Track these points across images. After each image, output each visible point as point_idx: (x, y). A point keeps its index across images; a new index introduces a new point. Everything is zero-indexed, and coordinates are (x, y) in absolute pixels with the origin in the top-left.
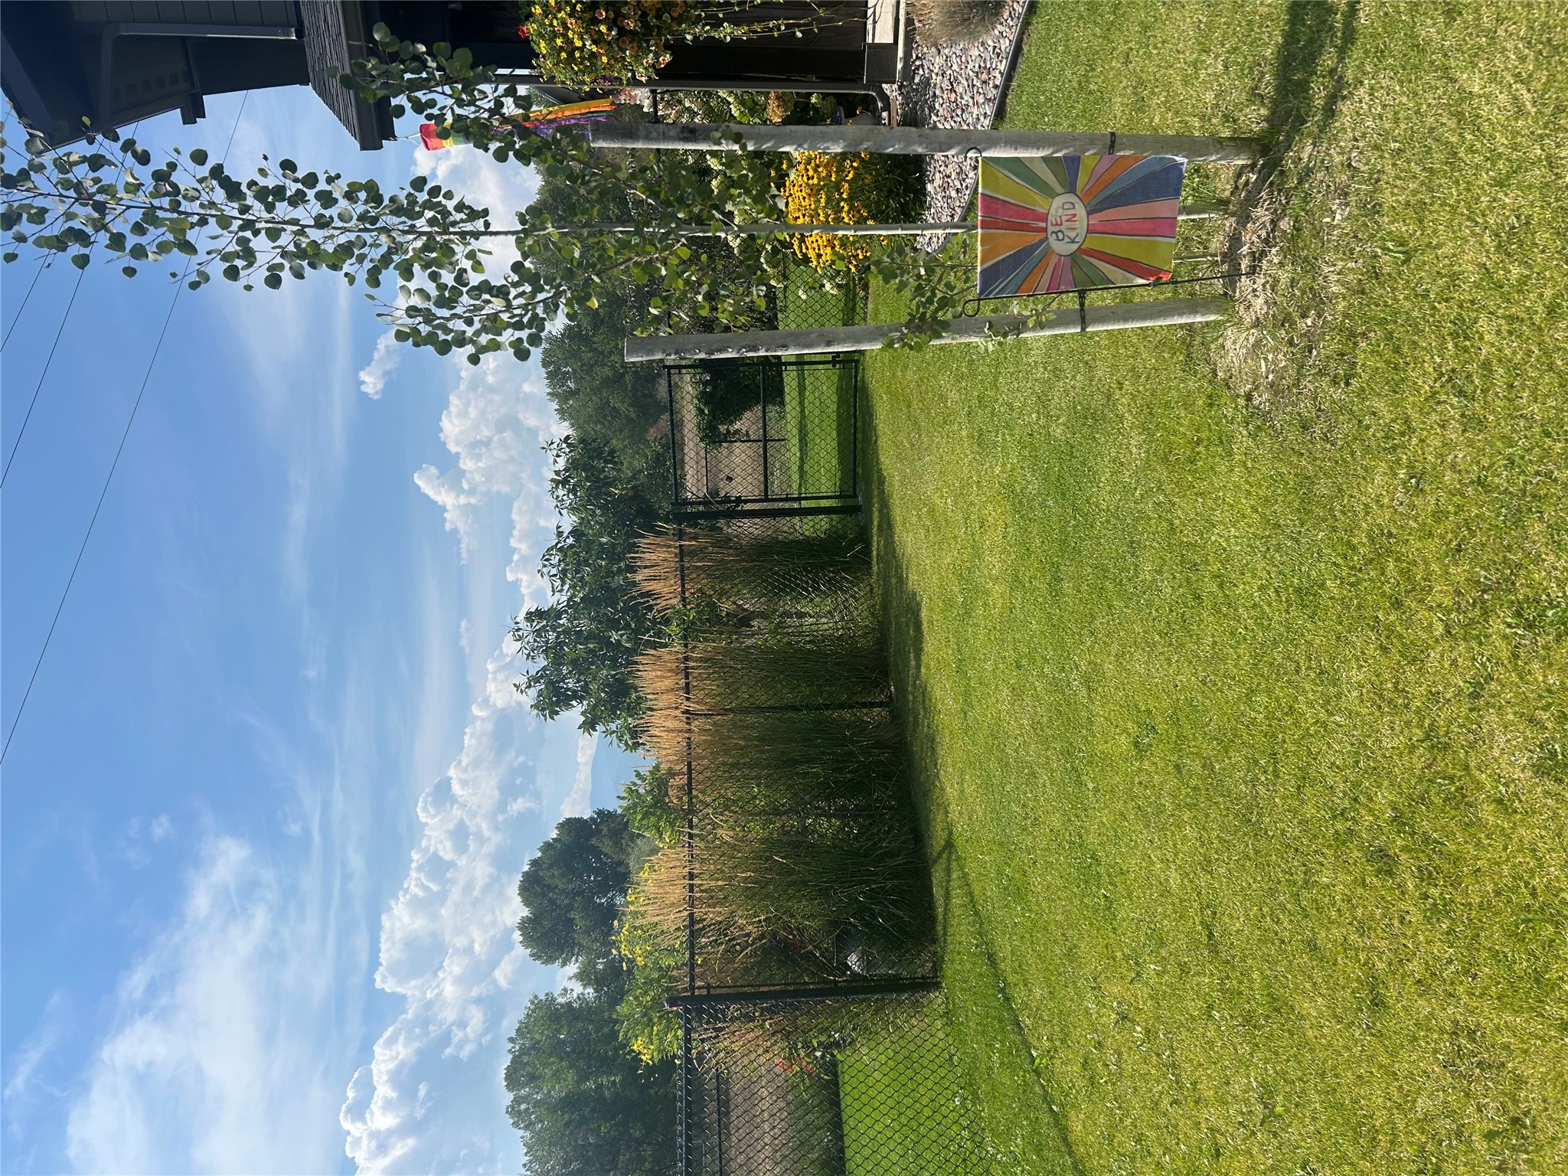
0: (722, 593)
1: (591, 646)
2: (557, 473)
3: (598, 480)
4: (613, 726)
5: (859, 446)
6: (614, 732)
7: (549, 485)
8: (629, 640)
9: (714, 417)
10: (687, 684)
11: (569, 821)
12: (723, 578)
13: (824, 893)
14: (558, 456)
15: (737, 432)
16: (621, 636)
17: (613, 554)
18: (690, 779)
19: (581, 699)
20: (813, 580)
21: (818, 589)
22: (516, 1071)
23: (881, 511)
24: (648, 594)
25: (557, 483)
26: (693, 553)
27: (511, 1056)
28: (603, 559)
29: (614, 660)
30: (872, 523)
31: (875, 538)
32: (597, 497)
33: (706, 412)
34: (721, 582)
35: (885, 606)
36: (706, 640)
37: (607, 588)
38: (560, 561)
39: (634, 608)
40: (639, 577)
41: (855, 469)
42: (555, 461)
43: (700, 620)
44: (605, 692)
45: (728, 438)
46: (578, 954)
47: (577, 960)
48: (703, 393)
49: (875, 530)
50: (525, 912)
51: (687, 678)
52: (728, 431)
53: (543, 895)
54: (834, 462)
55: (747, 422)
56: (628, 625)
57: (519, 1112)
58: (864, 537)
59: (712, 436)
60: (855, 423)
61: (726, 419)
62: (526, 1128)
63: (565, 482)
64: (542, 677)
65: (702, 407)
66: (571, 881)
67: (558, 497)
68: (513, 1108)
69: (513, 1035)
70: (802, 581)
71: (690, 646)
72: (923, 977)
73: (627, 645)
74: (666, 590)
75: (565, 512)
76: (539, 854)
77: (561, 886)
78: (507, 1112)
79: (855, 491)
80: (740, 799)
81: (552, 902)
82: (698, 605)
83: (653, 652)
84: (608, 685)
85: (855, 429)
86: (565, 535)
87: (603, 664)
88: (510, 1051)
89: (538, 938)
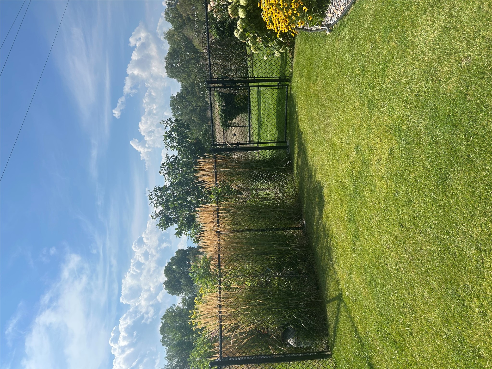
0: (232, 182)
1: (180, 202)
2: (166, 133)
3: (182, 136)
4: (189, 232)
5: (288, 121)
6: (189, 234)
7: (163, 138)
8: (195, 199)
9: (226, 118)
10: (218, 220)
11: (180, 250)
12: (233, 175)
13: (278, 313)
14: (166, 126)
15: (235, 123)
16: (192, 198)
17: (188, 165)
18: (219, 261)
19: (176, 222)
20: (269, 176)
21: (271, 180)
22: (163, 328)
23: (299, 147)
24: (202, 182)
25: (166, 137)
26: (221, 165)
27: (162, 324)
28: (184, 167)
29: (189, 207)
30: (294, 152)
31: (296, 159)
32: (182, 142)
33: (224, 116)
34: (232, 177)
35: (301, 187)
36: (226, 201)
37: (187, 179)
38: (168, 168)
39: (197, 187)
40: (198, 175)
41: (286, 131)
42: (165, 128)
43: (223, 192)
44: (185, 221)
45: (231, 125)
46: (183, 292)
47: (182, 294)
48: (223, 110)
49: (296, 155)
50: (166, 279)
51: (218, 217)
52: (231, 123)
53: (172, 274)
54: (275, 129)
55: (238, 119)
56: (194, 193)
57: (165, 341)
58: (290, 158)
59: (226, 125)
60: (287, 112)
61: (230, 119)
62: (167, 346)
63: (169, 136)
64: (162, 213)
65: (222, 114)
66: (180, 269)
67: (166, 143)
68: (163, 340)
69: (162, 317)
70: (265, 176)
71: (219, 204)
72: (323, 352)
73: (194, 202)
74: (210, 180)
75: (169, 148)
76: (170, 261)
77: (177, 271)
78: (161, 341)
79: (286, 140)
80: (241, 270)
81: (174, 276)
82: (222, 186)
83: (203, 206)
84: (186, 218)
85: (287, 114)
86: (169, 158)
87: (185, 209)
88: (161, 322)
89: (170, 287)
